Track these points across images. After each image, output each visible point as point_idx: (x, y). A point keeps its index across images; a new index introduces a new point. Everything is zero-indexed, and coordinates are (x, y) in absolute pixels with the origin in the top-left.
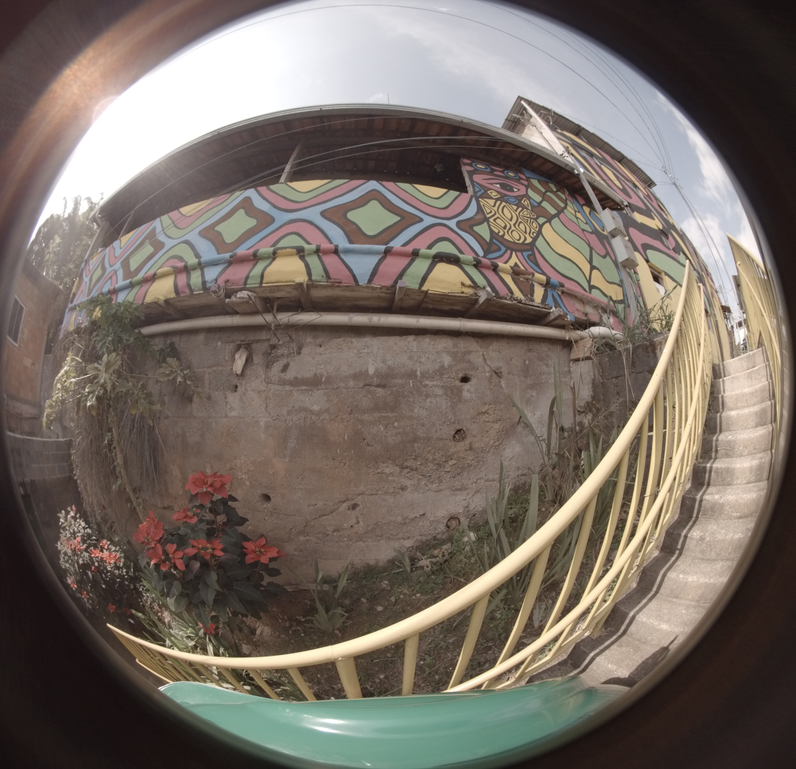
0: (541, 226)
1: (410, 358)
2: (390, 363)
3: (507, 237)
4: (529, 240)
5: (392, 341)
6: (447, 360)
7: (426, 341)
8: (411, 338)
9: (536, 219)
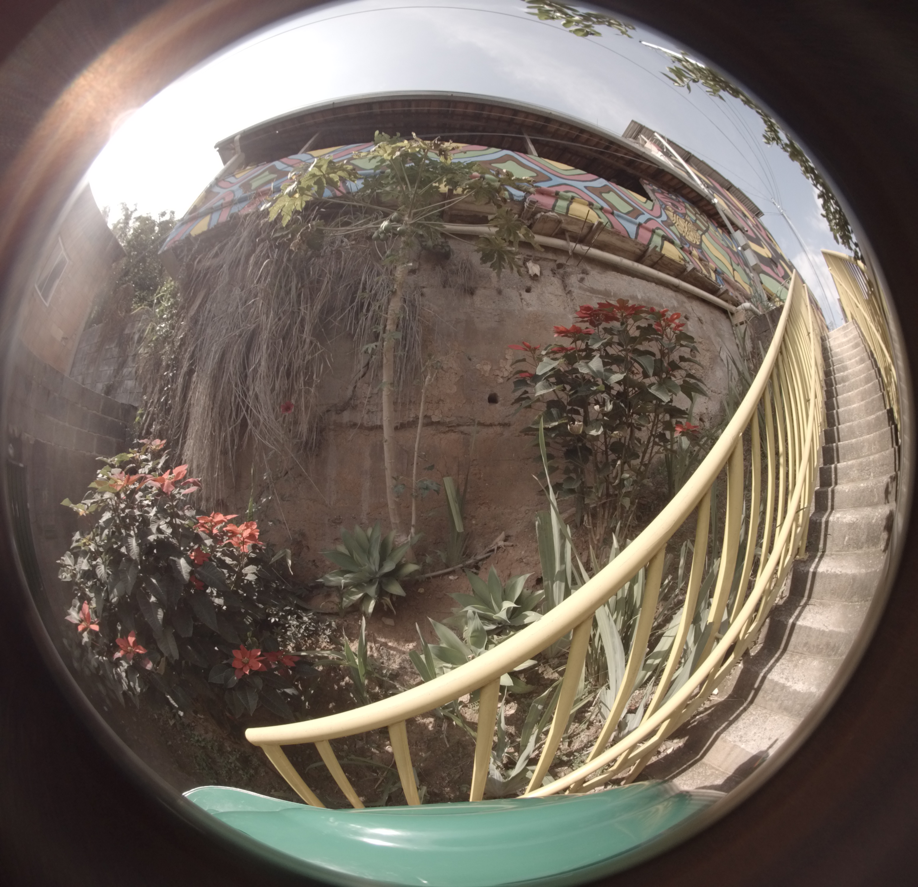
0: (701, 236)
1: (657, 295)
2: (648, 295)
3: (687, 237)
4: (698, 243)
5: (644, 282)
6: (676, 304)
7: (662, 289)
8: (653, 284)
9: (697, 230)
